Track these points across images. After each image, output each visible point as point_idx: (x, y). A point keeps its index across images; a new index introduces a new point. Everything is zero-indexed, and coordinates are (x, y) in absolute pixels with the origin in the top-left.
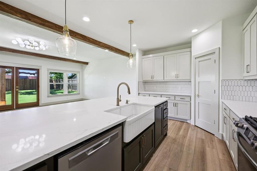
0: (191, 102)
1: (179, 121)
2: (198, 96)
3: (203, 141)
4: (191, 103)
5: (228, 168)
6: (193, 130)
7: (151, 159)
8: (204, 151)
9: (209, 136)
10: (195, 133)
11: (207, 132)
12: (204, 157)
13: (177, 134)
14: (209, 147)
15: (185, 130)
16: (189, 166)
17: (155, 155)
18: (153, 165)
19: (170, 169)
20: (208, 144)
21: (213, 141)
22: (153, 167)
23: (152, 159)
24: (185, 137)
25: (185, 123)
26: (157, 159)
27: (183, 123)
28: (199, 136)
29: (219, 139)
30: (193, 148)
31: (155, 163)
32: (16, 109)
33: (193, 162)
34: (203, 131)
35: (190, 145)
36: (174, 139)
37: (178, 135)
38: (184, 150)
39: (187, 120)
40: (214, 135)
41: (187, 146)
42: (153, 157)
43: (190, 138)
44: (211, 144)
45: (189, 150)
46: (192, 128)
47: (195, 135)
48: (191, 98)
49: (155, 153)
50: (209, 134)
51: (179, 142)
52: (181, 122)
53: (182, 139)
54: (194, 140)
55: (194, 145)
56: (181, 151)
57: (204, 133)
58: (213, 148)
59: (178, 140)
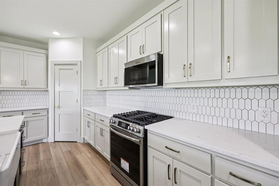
0: (48, 115)
1: (29, 146)
2: (59, 107)
3: (70, 152)
4: (48, 117)
5: (97, 160)
6: (55, 147)
8: (76, 160)
9: (73, 145)
10: (59, 149)
11: (69, 143)
12: (79, 165)
13: (37, 162)
14: (78, 154)
15: (45, 152)
16: (71, 183)
20: (76, 152)
21: (78, 148)
24: (50, 160)
25: (40, 145)
27: (37, 145)
28: (64, 150)
29: (82, 143)
30: (65, 164)
33: (72, 177)
34: (66, 143)
35: (61, 164)
36: (36, 170)
37: (39, 162)
38: (57, 173)
39: (42, 140)
40: (77, 142)
41: (58, 167)
43: (56, 156)
44: (78, 150)
45: (63, 169)
46: (52, 146)
47: (60, 152)
48: (48, 111)
50: (72, 143)
51: (45, 169)
52: (33, 146)
53: (48, 164)
54: (62, 156)
55: (64, 161)
56: (55, 176)
57: (68, 145)
58: (81, 153)
59: (44, 168)
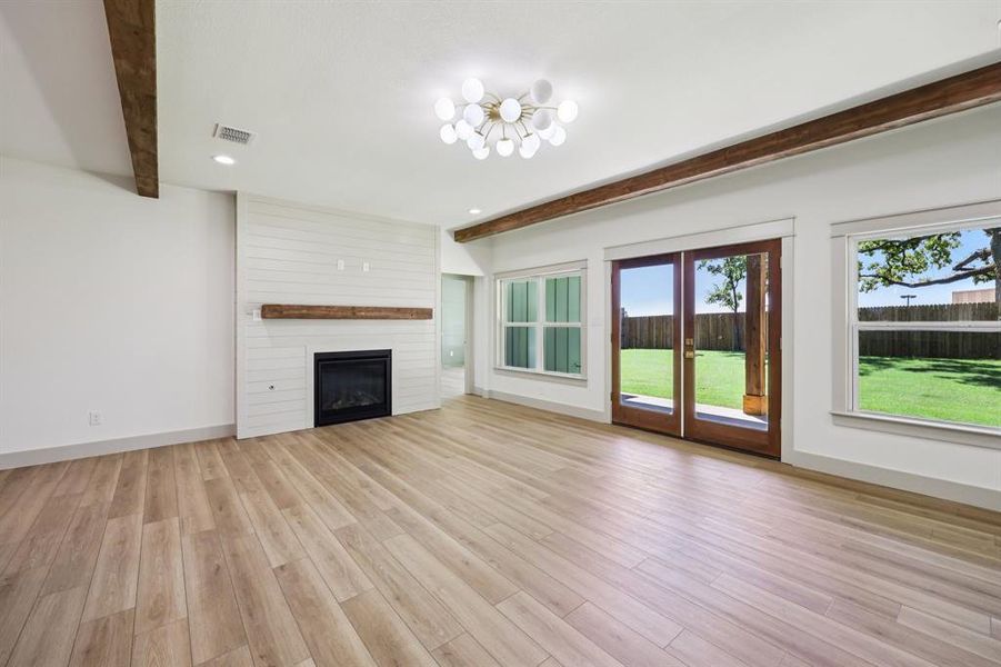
32: (685, 439)
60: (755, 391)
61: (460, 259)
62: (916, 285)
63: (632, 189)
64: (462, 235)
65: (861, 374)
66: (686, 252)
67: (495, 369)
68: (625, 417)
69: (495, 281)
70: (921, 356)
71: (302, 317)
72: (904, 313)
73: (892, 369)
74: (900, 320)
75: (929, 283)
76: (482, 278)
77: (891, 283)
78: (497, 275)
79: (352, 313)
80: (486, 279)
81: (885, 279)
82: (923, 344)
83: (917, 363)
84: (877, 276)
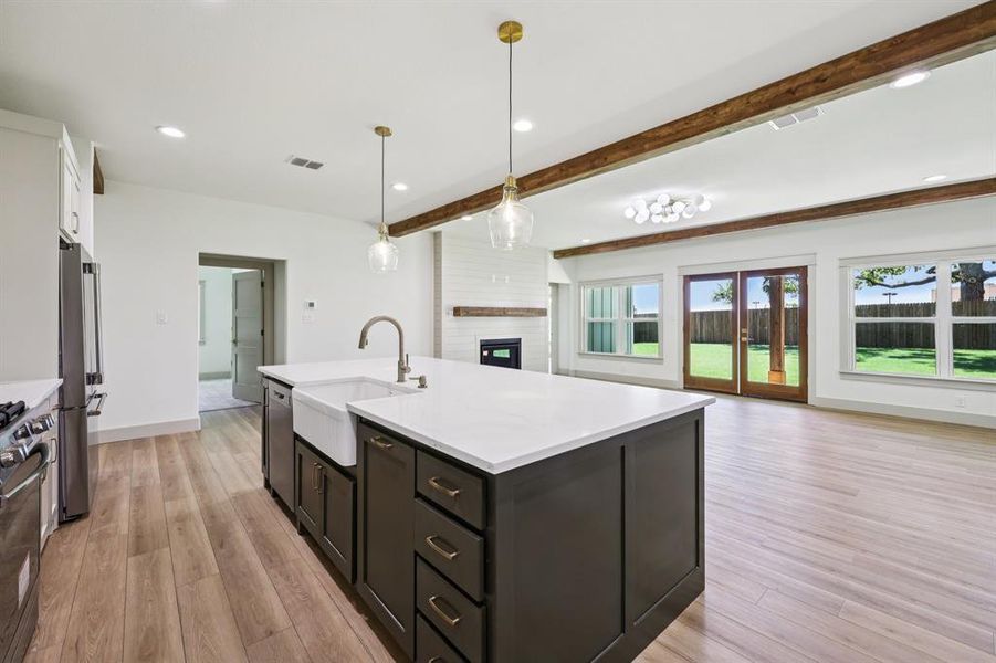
7: (350, 601)
17: (358, 622)
18: (322, 595)
19: (271, 633)
22: (317, 595)
23: (349, 607)
26: (336, 617)
31: (328, 605)
32: (741, 395)
42: (355, 612)
49: (366, 626)
60: (777, 368)
61: (557, 272)
62: (895, 287)
63: (710, 233)
64: (559, 254)
65: (857, 361)
66: (741, 272)
67: (580, 354)
68: (694, 384)
69: (579, 287)
70: (900, 347)
71: (478, 315)
72: (885, 310)
73: (879, 358)
74: (882, 316)
75: (906, 285)
76: (568, 285)
77: (874, 284)
78: (582, 284)
79: (503, 312)
80: (572, 287)
81: (869, 280)
82: (901, 335)
83: (898, 352)
84: (862, 278)
